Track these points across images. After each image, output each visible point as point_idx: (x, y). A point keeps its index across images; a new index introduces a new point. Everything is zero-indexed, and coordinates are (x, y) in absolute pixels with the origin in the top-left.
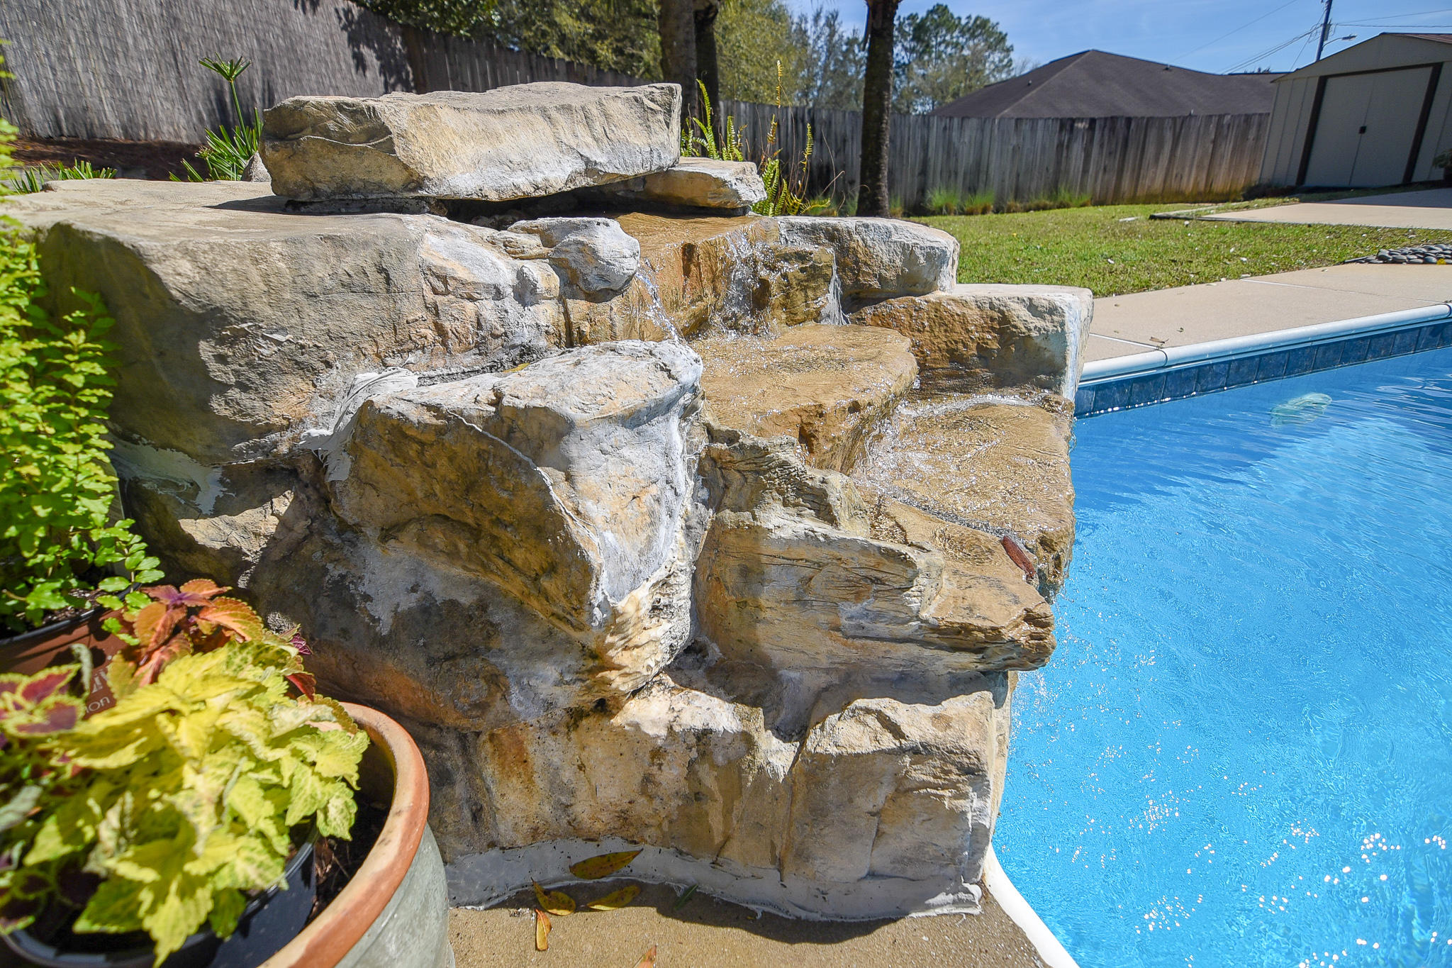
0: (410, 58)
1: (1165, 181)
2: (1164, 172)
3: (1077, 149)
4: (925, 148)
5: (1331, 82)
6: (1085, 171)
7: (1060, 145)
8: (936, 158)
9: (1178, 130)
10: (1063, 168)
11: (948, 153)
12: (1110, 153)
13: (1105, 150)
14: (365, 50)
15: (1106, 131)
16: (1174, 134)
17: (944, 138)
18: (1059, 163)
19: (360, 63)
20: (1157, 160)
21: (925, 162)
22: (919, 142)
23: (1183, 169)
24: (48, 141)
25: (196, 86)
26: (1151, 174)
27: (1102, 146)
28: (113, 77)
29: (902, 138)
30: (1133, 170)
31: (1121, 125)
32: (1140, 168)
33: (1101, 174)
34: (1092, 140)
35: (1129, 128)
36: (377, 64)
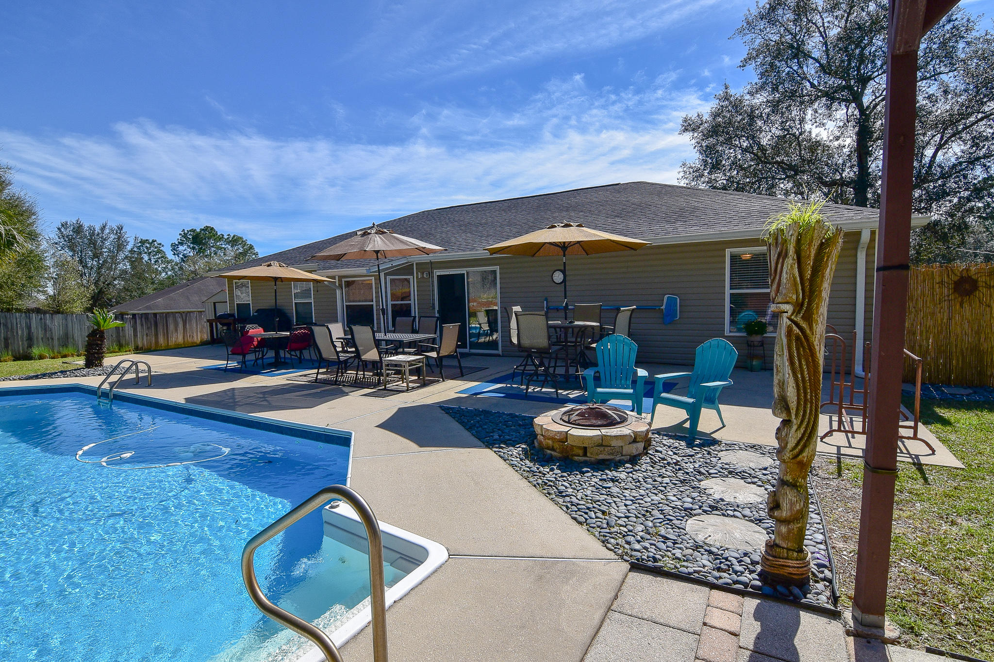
1: (184, 338)
2: (182, 335)
3: (128, 328)
4: (29, 328)
6: (135, 335)
9: (184, 318)
10: (122, 335)
12: (148, 328)
13: (144, 327)
15: (143, 319)
16: (183, 320)
17: (41, 323)
20: (176, 330)
23: (193, 333)
26: (174, 335)
27: (142, 325)
30: (164, 335)
31: (151, 318)
33: (145, 337)
34: (136, 322)
35: (156, 317)
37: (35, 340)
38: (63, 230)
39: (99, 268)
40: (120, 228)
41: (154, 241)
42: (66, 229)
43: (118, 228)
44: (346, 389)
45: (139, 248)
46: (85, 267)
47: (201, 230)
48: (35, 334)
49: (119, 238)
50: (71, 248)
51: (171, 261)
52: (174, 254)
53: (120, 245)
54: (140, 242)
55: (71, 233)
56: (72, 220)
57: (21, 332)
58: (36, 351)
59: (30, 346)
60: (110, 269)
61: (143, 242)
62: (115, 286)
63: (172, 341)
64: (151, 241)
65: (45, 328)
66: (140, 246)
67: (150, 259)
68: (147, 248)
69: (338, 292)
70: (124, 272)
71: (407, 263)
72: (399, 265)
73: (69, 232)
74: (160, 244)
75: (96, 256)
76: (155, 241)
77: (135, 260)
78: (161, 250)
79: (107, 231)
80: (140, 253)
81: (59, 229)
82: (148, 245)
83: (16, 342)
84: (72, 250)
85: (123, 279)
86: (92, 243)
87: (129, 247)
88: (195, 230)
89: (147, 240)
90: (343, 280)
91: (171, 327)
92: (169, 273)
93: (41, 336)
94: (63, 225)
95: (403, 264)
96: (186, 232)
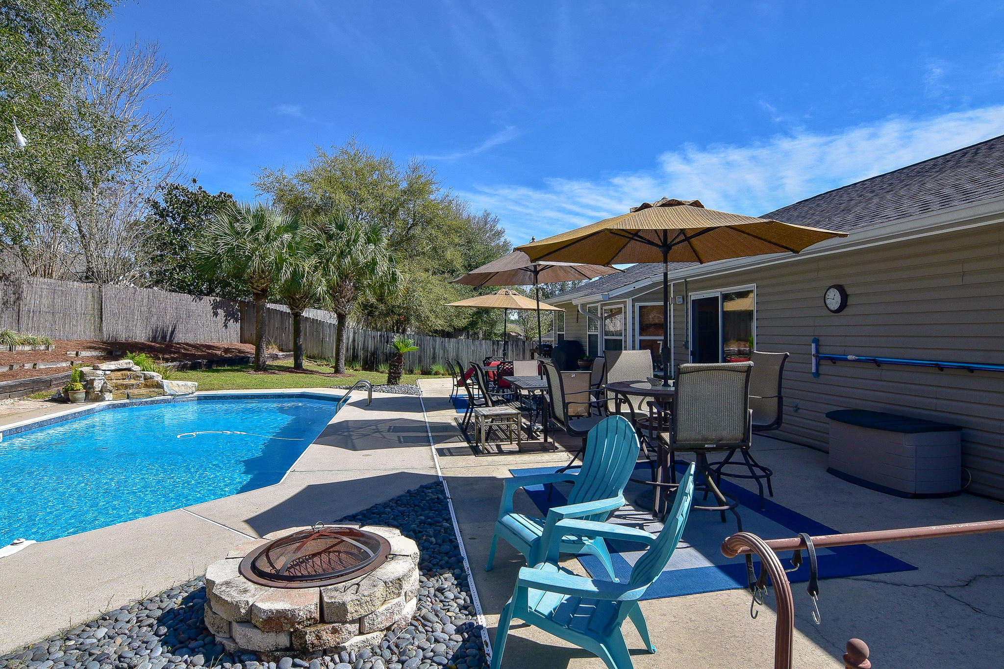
0: (241, 311)
4: (434, 349)
7: (494, 350)
14: (219, 311)
15: (514, 346)
17: (442, 345)
19: (216, 314)
24: (100, 344)
27: (513, 351)
35: (524, 345)
36: (224, 314)
37: (437, 359)
48: (437, 353)
57: (429, 352)
59: (432, 364)
65: (444, 349)
83: (426, 361)
93: (441, 356)
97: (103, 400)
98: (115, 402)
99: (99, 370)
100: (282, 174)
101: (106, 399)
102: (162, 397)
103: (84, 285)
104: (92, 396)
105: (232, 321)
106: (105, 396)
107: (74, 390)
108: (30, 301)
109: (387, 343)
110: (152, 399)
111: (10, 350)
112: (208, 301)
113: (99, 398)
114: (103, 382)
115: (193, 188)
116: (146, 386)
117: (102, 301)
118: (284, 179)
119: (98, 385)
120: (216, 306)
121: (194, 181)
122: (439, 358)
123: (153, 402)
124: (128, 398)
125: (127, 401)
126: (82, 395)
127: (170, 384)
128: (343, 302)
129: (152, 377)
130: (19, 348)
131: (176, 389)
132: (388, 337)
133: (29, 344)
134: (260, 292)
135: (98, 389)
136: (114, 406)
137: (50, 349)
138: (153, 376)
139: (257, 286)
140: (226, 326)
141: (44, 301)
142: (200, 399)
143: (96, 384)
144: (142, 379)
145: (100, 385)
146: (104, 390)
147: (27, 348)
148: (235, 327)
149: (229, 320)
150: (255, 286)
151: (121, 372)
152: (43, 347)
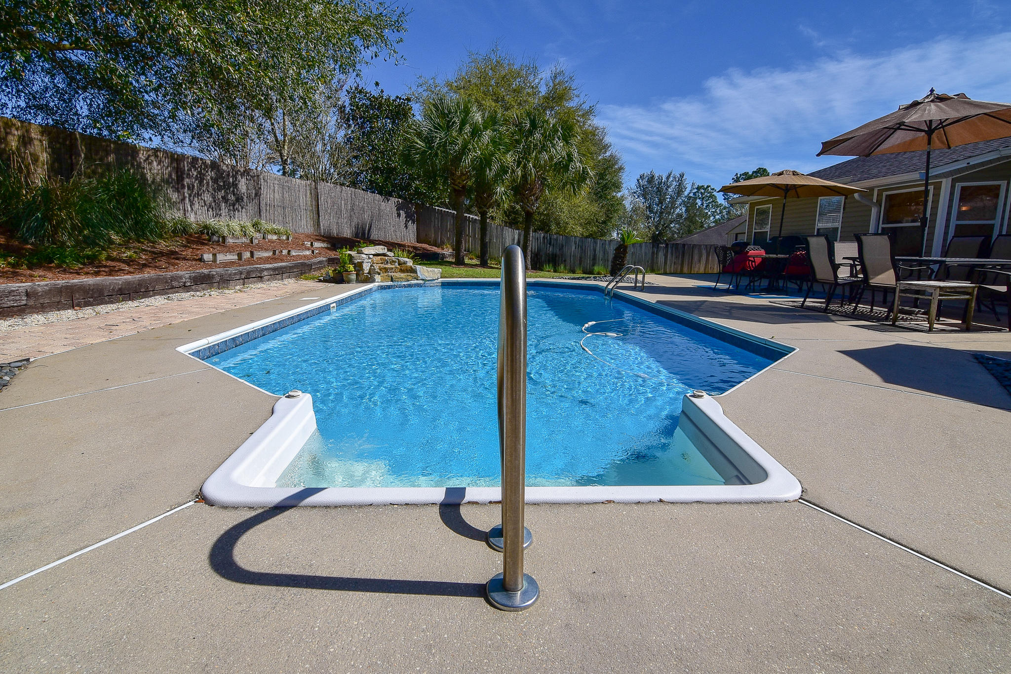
0: (416, 213)
1: (705, 270)
3: (661, 255)
4: (595, 250)
5: (739, 235)
6: (666, 263)
7: (653, 253)
8: (600, 255)
9: (708, 250)
10: (655, 261)
11: (604, 253)
12: (677, 257)
14: (401, 212)
15: (674, 248)
16: (707, 252)
18: (653, 259)
19: (399, 215)
20: (700, 261)
21: (595, 256)
22: (592, 248)
23: (714, 265)
24: (323, 236)
25: (353, 224)
26: (697, 266)
27: (672, 255)
28: (337, 223)
29: (585, 247)
30: (688, 265)
31: (680, 247)
32: (692, 264)
33: (673, 264)
34: (667, 251)
35: (684, 248)
36: (404, 215)
38: (640, 181)
39: (661, 213)
40: (682, 176)
41: (708, 187)
42: (642, 180)
43: (680, 176)
44: (833, 318)
45: (695, 194)
46: (651, 211)
47: (754, 172)
48: (598, 255)
49: (680, 184)
50: (644, 196)
51: (721, 205)
52: (724, 199)
53: (679, 191)
54: (697, 189)
55: (646, 183)
56: (647, 172)
57: (589, 253)
58: (596, 269)
59: (594, 265)
60: (669, 213)
61: (699, 188)
62: (670, 228)
63: (695, 270)
64: (705, 187)
66: (696, 192)
67: (702, 204)
68: (702, 193)
69: (874, 211)
70: (679, 216)
71: (998, 159)
72: (982, 164)
73: (644, 182)
74: (713, 189)
75: (661, 202)
76: (710, 186)
77: (690, 204)
78: (713, 195)
79: (671, 179)
80: (695, 199)
81: (638, 180)
82: (703, 191)
84: (645, 198)
85: (679, 223)
86: (659, 190)
87: (686, 193)
88: (748, 173)
89: (703, 186)
90: (885, 194)
91: (696, 257)
92: (717, 217)
93: (601, 257)
94: (641, 177)
95: (990, 162)
96: (739, 176)
97: (373, 281)
98: (382, 284)
99: (363, 253)
100: (434, 83)
101: (376, 281)
102: (416, 282)
103: (303, 182)
104: (362, 277)
105: (410, 222)
106: (375, 277)
107: (348, 271)
108: (267, 195)
109: (550, 244)
110: (409, 283)
111: (263, 238)
112: (394, 200)
113: (369, 280)
114: (369, 265)
115: (375, 93)
116: (402, 271)
117: (318, 198)
118: (436, 87)
119: (366, 267)
120: (399, 208)
121: (377, 84)
122: (599, 259)
123: (410, 286)
124: (392, 281)
125: (390, 283)
126: (354, 277)
127: (422, 269)
128: (532, 200)
129: (405, 263)
130: (270, 237)
131: (426, 274)
132: (550, 239)
133: (275, 233)
134: (460, 189)
135: (366, 271)
136: (382, 288)
137: (290, 239)
138: (407, 262)
139: (459, 183)
140: (406, 227)
141: (276, 195)
142: (444, 285)
143: (365, 265)
144: (397, 264)
145: (368, 268)
146: (372, 272)
147: (275, 237)
148: (413, 227)
149: (409, 221)
150: (457, 183)
151: (379, 257)
152: (284, 238)
